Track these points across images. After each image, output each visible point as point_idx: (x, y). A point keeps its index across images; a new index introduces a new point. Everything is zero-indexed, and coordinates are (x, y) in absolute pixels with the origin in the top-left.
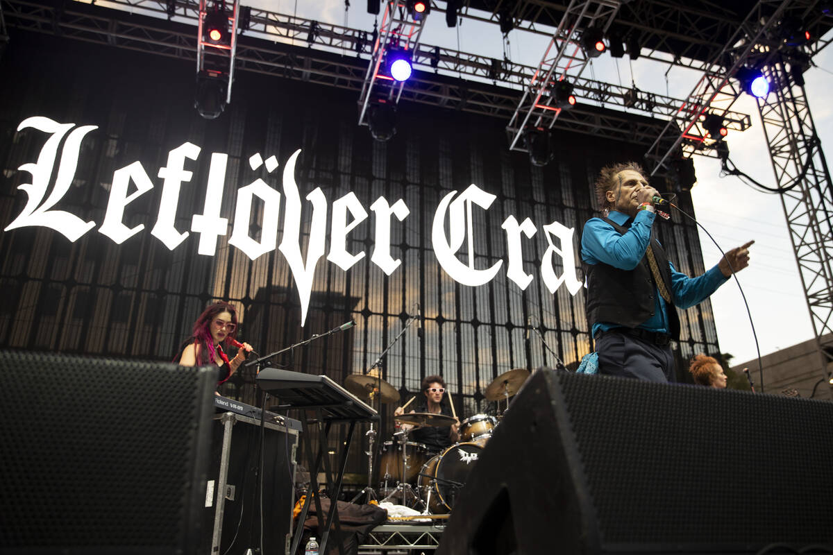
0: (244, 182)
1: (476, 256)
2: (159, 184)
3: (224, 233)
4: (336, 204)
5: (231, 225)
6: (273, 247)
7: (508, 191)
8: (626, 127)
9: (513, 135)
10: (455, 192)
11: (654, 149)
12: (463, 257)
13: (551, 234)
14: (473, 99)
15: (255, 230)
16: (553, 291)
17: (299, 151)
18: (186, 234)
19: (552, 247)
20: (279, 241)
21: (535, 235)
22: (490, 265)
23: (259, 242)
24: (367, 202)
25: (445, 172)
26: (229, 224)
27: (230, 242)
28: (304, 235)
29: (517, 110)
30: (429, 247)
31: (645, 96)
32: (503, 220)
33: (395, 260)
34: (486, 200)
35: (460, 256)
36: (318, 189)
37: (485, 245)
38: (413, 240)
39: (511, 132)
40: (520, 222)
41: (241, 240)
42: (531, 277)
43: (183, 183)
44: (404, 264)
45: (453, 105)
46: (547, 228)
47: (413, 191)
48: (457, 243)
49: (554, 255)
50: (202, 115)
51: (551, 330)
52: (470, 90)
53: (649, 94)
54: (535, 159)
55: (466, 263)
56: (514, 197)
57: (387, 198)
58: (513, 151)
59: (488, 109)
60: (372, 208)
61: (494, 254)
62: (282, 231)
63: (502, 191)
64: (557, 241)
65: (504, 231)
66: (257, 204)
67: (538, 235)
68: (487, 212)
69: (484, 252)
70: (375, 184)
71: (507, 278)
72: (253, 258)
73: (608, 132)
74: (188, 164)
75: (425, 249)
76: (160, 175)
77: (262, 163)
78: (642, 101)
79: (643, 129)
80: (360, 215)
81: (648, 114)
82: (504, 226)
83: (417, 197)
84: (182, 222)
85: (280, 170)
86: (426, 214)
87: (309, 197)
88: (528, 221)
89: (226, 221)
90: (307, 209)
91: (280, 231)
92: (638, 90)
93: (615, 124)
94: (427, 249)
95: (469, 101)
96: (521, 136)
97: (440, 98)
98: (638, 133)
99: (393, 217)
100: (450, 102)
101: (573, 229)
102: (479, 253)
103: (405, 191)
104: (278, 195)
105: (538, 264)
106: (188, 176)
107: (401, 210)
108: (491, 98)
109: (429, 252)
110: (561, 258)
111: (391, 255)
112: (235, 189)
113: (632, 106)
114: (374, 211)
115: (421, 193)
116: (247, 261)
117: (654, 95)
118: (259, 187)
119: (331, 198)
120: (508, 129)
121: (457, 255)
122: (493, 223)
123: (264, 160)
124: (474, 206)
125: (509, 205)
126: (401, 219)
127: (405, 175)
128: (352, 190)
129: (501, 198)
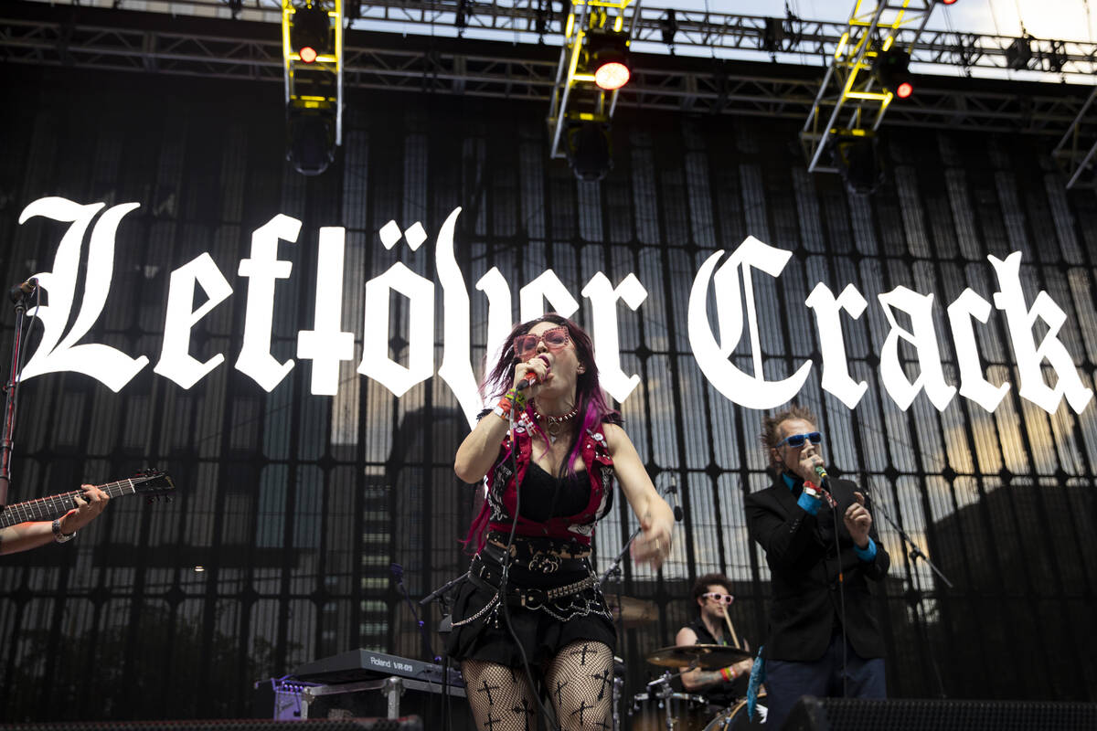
0: (374, 271)
1: (765, 357)
2: (240, 286)
3: (349, 356)
4: (525, 292)
5: (359, 342)
6: (429, 373)
7: (813, 241)
8: (1013, 107)
9: (812, 146)
10: (721, 253)
11: (1071, 138)
12: (744, 360)
13: (893, 309)
14: (740, 92)
15: (398, 347)
16: (904, 407)
17: (458, 210)
18: (290, 364)
19: (896, 331)
20: (438, 361)
21: (865, 312)
22: (791, 372)
23: (406, 366)
24: (575, 284)
25: (701, 216)
26: (356, 342)
27: (361, 370)
28: (478, 347)
29: (816, 103)
30: (684, 350)
31: (1046, 47)
32: (808, 293)
33: (630, 376)
34: (774, 260)
35: (738, 360)
36: (494, 271)
37: (778, 337)
38: (658, 342)
39: (809, 142)
40: (836, 291)
41: (377, 365)
42: (864, 386)
43: (279, 282)
44: (645, 381)
45: (707, 106)
46: (884, 299)
47: (650, 257)
48: (731, 339)
49: (902, 345)
50: (300, 170)
52: (733, 78)
53: (1052, 42)
54: (853, 186)
55: (750, 371)
56: (823, 250)
57: (609, 275)
58: (814, 173)
59: (767, 106)
60: (585, 293)
61: (796, 351)
62: (442, 345)
63: (800, 241)
64: (904, 319)
65: (811, 311)
66: (399, 304)
67: (870, 314)
68: (778, 282)
69: (779, 350)
70: (587, 250)
71: (822, 391)
72: (399, 394)
73: (980, 121)
74: (284, 250)
75: (679, 354)
76: (242, 272)
77: (400, 236)
78: (1041, 56)
79: (1045, 108)
80: (566, 306)
81: (1054, 78)
82: (809, 303)
83: (657, 265)
84: (283, 345)
85: (430, 246)
86: (676, 294)
87: (480, 286)
88: (851, 292)
89: (350, 337)
90: (479, 305)
91: (439, 344)
92: (1031, 38)
93: (992, 105)
94: (682, 354)
95: (733, 97)
96: (827, 144)
97: (683, 98)
98: (1037, 116)
99: (621, 304)
100: (699, 102)
101: (931, 296)
102: (771, 353)
103: (636, 259)
104: (430, 286)
105: (874, 361)
106: (285, 269)
107: (634, 291)
108: (769, 86)
109: (685, 358)
110: (914, 349)
111: (623, 368)
112: (362, 282)
113: (1023, 66)
114: (589, 298)
115: (664, 259)
116: (391, 399)
117: (1062, 43)
118: (400, 277)
119: (517, 281)
120: (805, 136)
121: (733, 358)
122: (790, 298)
123: (403, 230)
124: (756, 273)
125: (816, 265)
126: (634, 307)
127: (634, 231)
128: (550, 266)
129: (800, 255)
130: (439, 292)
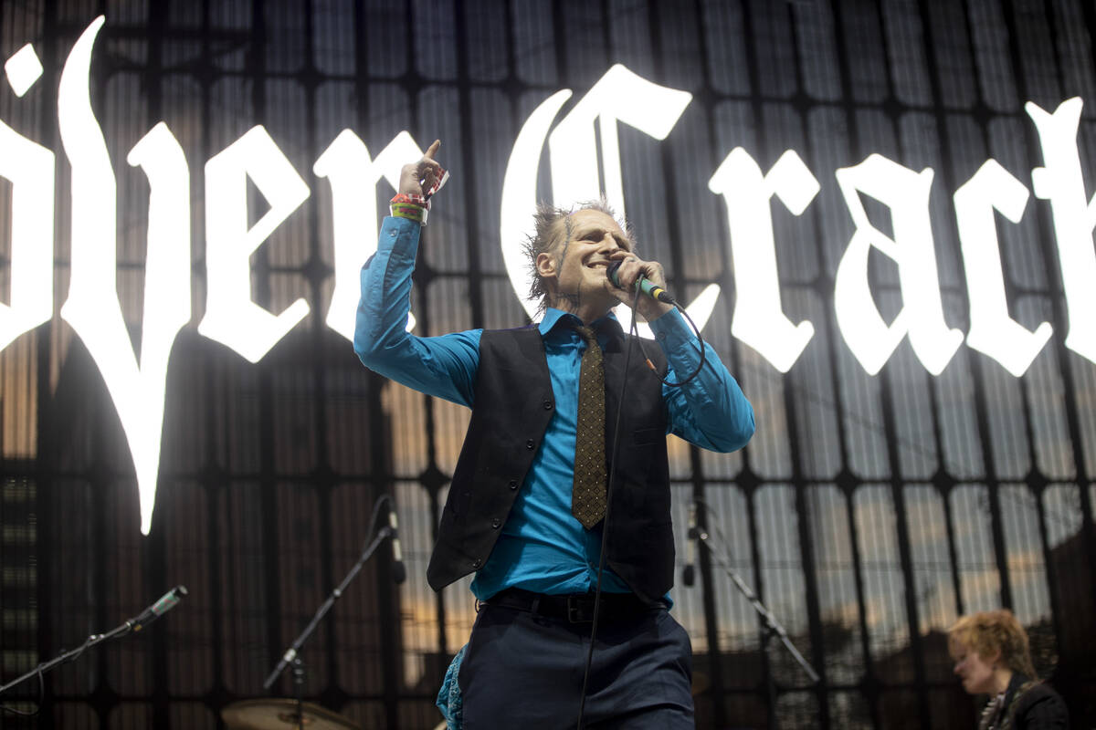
4: (213, 166)
6: (43, 315)
7: (728, 75)
10: (565, 94)
13: (863, 198)
16: (872, 366)
17: (99, 22)
19: (865, 236)
20: (60, 293)
21: (815, 204)
23: (6, 303)
24: (303, 149)
25: (533, 29)
28: (131, 264)
30: (495, 268)
32: (715, 163)
34: (660, 109)
36: (161, 129)
38: (449, 254)
42: (806, 331)
46: (848, 178)
47: (438, 104)
49: (874, 257)
51: (873, 482)
56: (746, 91)
57: (364, 132)
60: (320, 168)
61: (691, 268)
62: (68, 264)
63: (707, 76)
64: (879, 215)
65: (718, 199)
67: (823, 204)
68: (666, 148)
70: (326, 92)
71: (734, 342)
75: (484, 276)
80: (287, 193)
82: (717, 184)
83: (451, 121)
85: (47, 88)
87: (135, 157)
88: (790, 162)
90: (132, 192)
91: (62, 263)
94: (491, 276)
99: (384, 190)
101: (928, 174)
103: (414, 107)
104: (48, 156)
105: (823, 286)
109: (496, 283)
110: (893, 266)
114: (326, 178)
115: (465, 110)
119: (201, 148)
122: (683, 178)
124: (625, 132)
125: (732, 114)
127: (411, 56)
128: (259, 119)
129: (707, 99)
130: (63, 170)
